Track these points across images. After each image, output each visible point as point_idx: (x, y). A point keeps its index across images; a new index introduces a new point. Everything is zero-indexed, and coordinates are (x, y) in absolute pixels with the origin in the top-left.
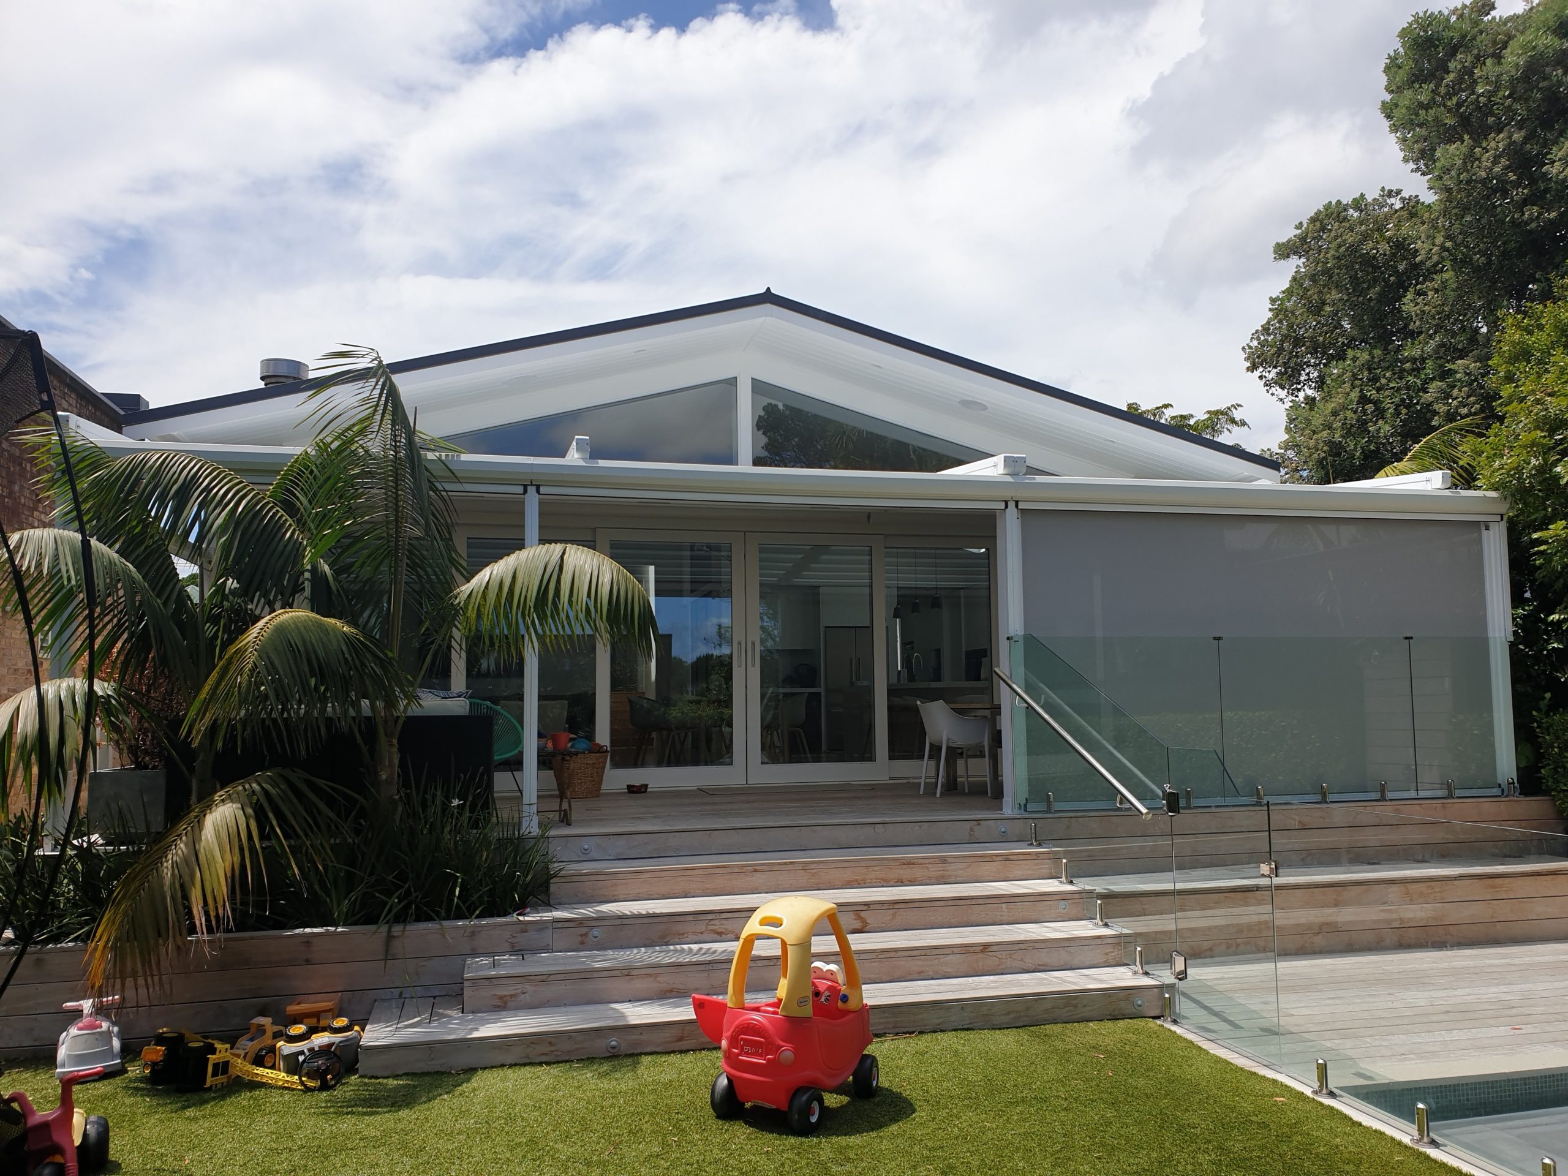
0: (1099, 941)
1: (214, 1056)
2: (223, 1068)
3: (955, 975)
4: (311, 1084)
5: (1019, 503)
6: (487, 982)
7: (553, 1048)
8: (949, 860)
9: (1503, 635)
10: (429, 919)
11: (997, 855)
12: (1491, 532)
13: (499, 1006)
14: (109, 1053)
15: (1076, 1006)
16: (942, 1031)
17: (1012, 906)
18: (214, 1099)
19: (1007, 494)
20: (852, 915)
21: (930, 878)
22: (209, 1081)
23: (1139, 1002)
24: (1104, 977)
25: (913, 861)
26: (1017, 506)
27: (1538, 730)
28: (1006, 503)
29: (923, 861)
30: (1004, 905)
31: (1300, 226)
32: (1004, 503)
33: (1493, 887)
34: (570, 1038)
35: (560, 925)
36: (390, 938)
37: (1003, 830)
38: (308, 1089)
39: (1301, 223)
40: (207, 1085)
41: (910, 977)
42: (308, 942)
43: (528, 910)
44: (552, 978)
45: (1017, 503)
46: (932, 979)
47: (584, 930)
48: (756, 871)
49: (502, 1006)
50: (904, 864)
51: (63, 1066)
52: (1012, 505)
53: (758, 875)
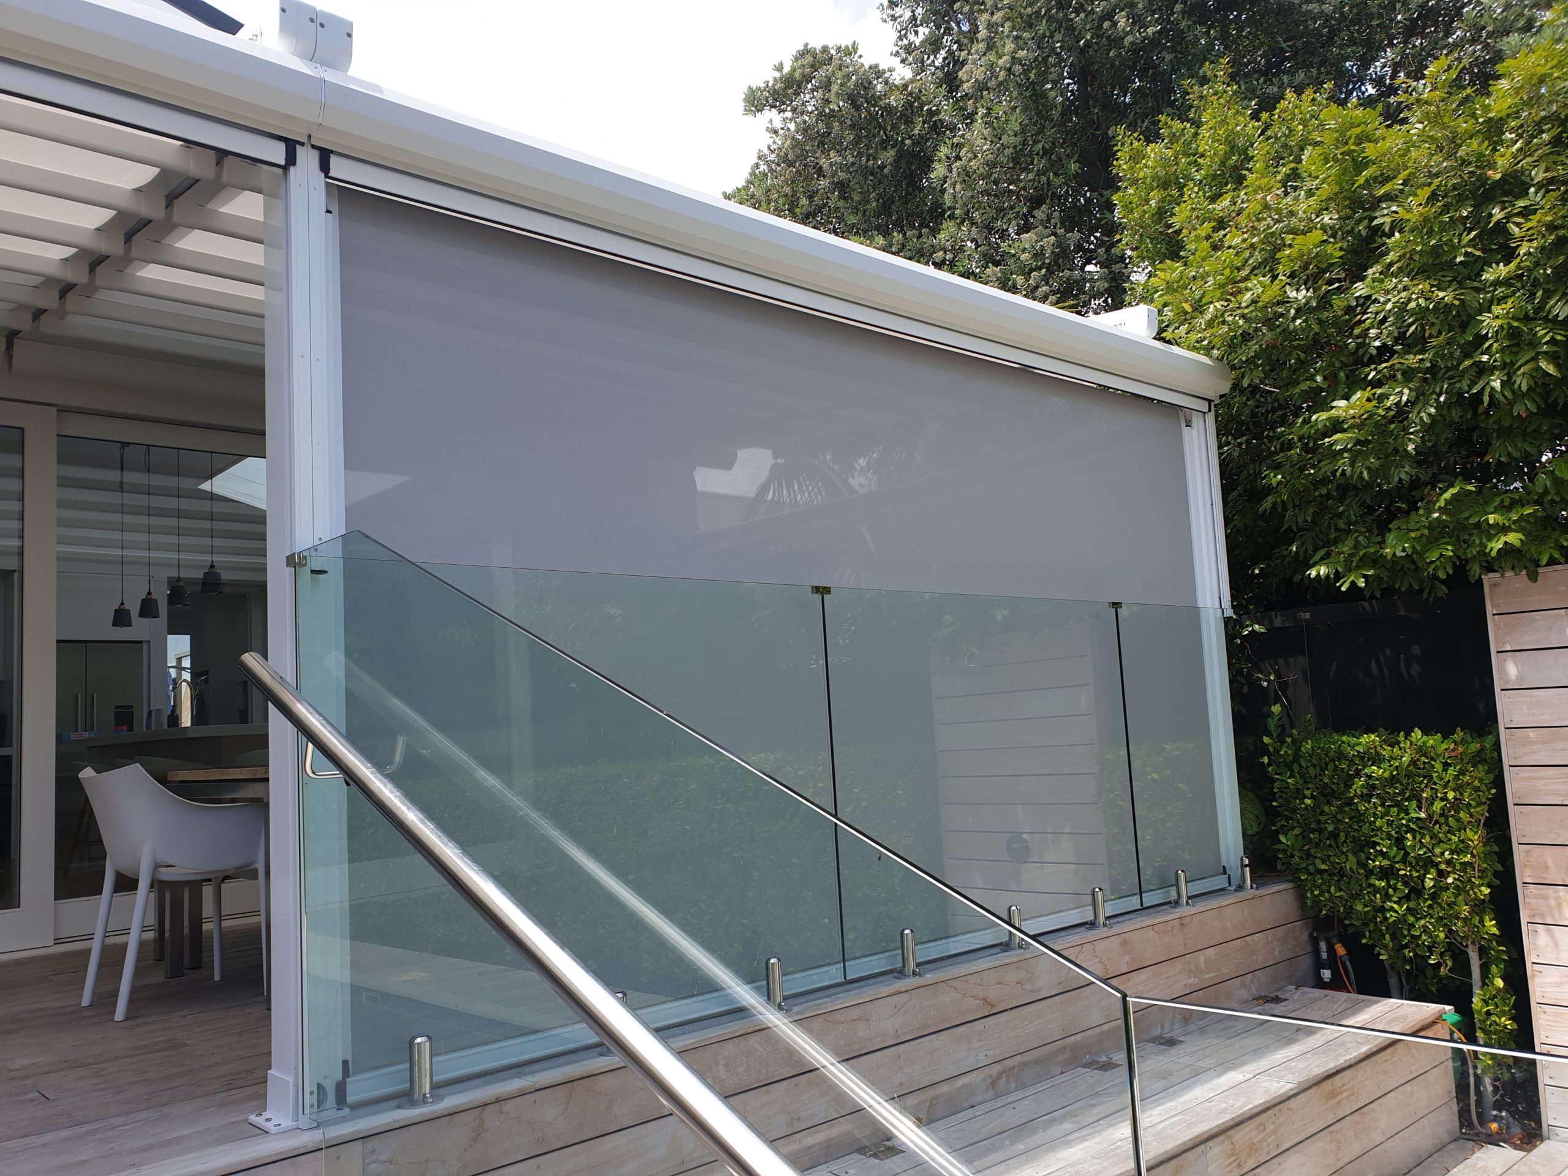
5: (334, 161)
9: (1217, 607)
12: (1195, 435)
26: (323, 167)
28: (292, 149)
31: (779, 68)
32: (284, 148)
39: (781, 64)
45: (323, 155)
52: (308, 159)
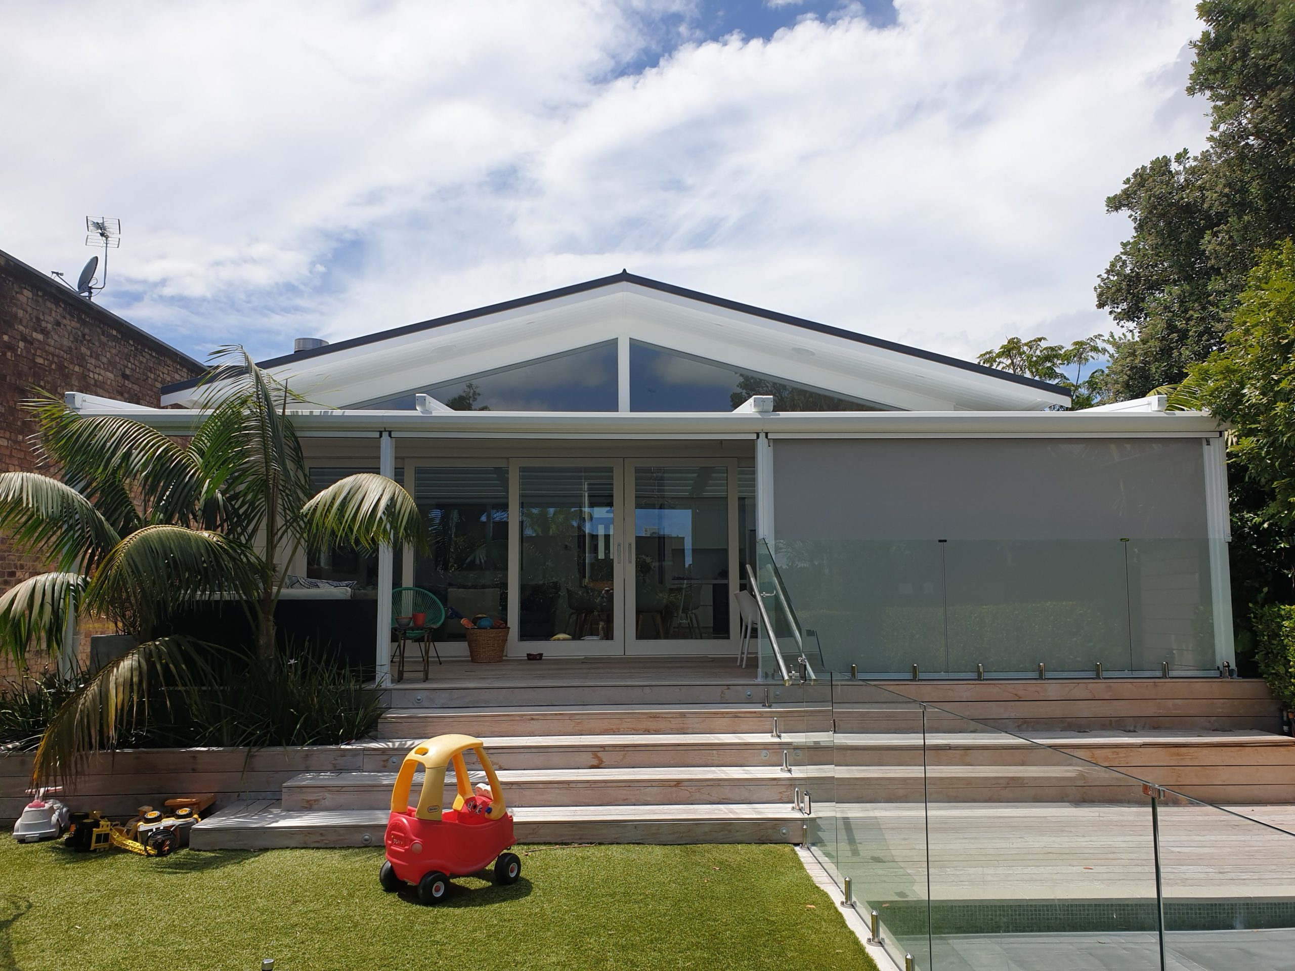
0: (775, 783)
1: (98, 830)
2: (106, 837)
3: (652, 803)
4: (152, 852)
5: (769, 434)
6: (299, 790)
7: (323, 838)
8: (688, 715)
9: (1222, 537)
10: (280, 744)
11: (727, 713)
12: (1212, 447)
13: (306, 808)
14: (48, 824)
15: (730, 831)
16: (617, 843)
17: (721, 752)
18: (94, 858)
19: (758, 428)
20: (590, 755)
21: (672, 729)
22: (93, 846)
23: (784, 831)
24: (763, 810)
25: (658, 715)
26: (767, 437)
27: (1254, 620)
28: (758, 434)
29: (666, 716)
30: (714, 752)
31: (1127, 181)
32: (756, 435)
33: (1178, 755)
34: (335, 831)
35: (368, 753)
36: (249, 756)
37: (749, 693)
38: (149, 855)
39: (1127, 179)
40: (92, 848)
41: (616, 803)
42: (194, 757)
43: (353, 741)
44: (344, 789)
45: (767, 434)
46: (634, 805)
47: (385, 757)
48: (533, 719)
49: (309, 807)
50: (651, 717)
51: (18, 831)
52: (762, 436)
53: (534, 722)
